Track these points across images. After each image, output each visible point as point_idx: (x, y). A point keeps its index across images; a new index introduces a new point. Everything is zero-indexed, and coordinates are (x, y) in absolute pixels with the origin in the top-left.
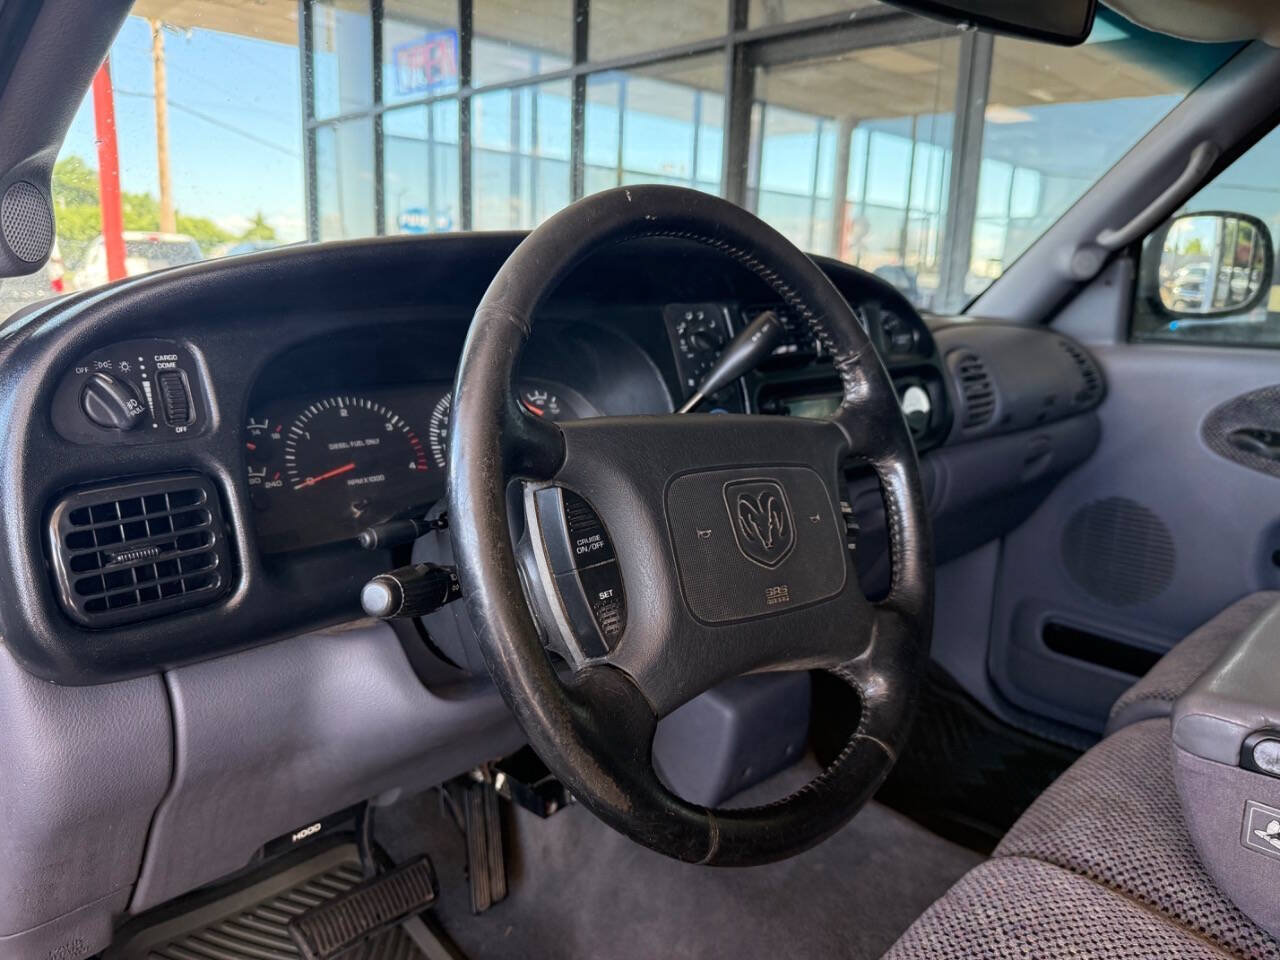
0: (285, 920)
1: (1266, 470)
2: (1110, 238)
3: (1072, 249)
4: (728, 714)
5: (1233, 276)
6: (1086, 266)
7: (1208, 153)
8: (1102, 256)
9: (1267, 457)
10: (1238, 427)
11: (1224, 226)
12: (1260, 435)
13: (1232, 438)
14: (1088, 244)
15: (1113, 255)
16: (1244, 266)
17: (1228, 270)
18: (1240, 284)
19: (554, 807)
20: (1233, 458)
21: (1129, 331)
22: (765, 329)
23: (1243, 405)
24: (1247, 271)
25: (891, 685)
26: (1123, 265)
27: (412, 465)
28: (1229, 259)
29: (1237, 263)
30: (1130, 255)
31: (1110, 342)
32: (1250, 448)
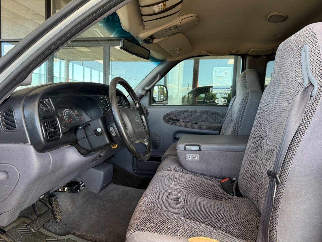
0: (25, 226)
1: (172, 124)
2: (147, 88)
3: (141, 90)
4: (102, 173)
5: (161, 96)
6: (143, 93)
7: (160, 76)
8: (146, 91)
9: (172, 122)
10: (168, 118)
11: (159, 87)
12: (171, 119)
13: (167, 120)
14: (143, 89)
15: (147, 91)
16: (162, 95)
17: (160, 95)
18: (162, 98)
19: (78, 191)
20: (167, 123)
21: (150, 104)
22: (119, 99)
23: (168, 115)
24: (163, 95)
25: (149, 143)
26: (148, 93)
27: (63, 122)
28: (160, 93)
29: (161, 94)
30: (149, 91)
31: (148, 106)
32: (170, 121)
